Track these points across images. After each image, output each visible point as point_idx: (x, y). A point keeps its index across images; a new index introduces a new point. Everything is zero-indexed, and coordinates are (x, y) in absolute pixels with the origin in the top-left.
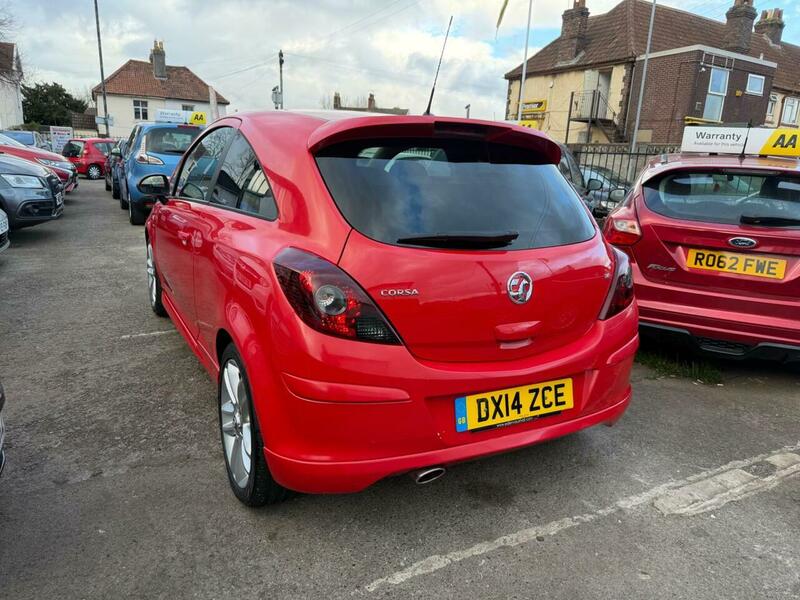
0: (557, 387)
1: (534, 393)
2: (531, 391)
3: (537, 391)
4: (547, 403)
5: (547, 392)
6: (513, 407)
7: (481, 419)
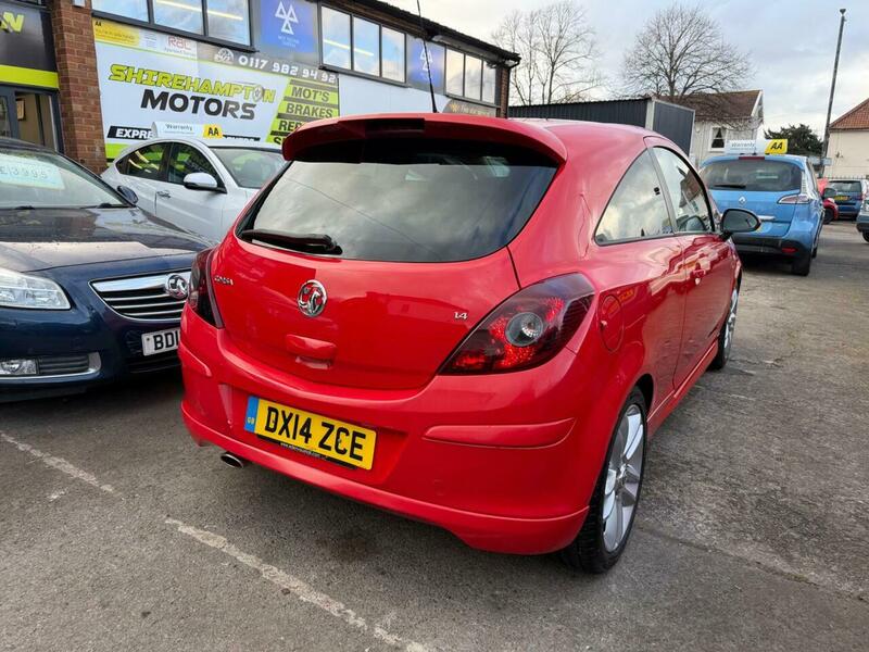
0: (356, 434)
1: (328, 429)
2: (324, 425)
3: (331, 428)
4: (341, 447)
5: (342, 434)
6: (302, 433)
7: (267, 429)
